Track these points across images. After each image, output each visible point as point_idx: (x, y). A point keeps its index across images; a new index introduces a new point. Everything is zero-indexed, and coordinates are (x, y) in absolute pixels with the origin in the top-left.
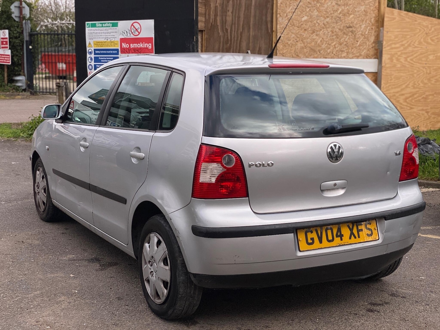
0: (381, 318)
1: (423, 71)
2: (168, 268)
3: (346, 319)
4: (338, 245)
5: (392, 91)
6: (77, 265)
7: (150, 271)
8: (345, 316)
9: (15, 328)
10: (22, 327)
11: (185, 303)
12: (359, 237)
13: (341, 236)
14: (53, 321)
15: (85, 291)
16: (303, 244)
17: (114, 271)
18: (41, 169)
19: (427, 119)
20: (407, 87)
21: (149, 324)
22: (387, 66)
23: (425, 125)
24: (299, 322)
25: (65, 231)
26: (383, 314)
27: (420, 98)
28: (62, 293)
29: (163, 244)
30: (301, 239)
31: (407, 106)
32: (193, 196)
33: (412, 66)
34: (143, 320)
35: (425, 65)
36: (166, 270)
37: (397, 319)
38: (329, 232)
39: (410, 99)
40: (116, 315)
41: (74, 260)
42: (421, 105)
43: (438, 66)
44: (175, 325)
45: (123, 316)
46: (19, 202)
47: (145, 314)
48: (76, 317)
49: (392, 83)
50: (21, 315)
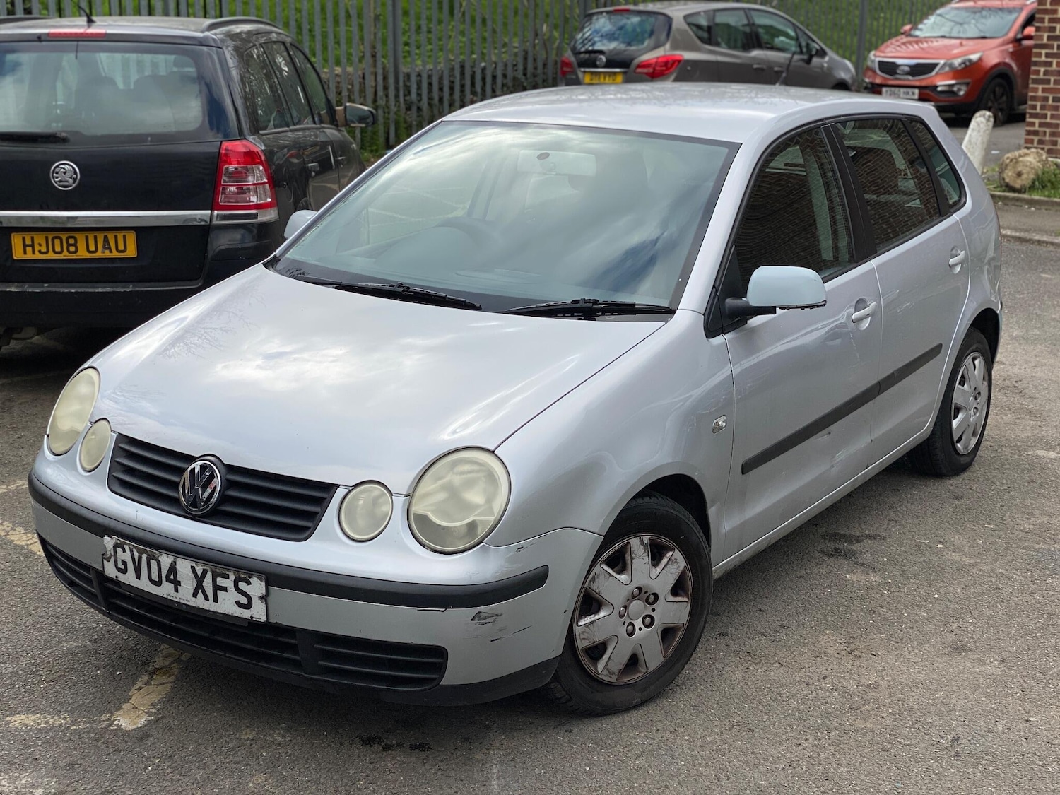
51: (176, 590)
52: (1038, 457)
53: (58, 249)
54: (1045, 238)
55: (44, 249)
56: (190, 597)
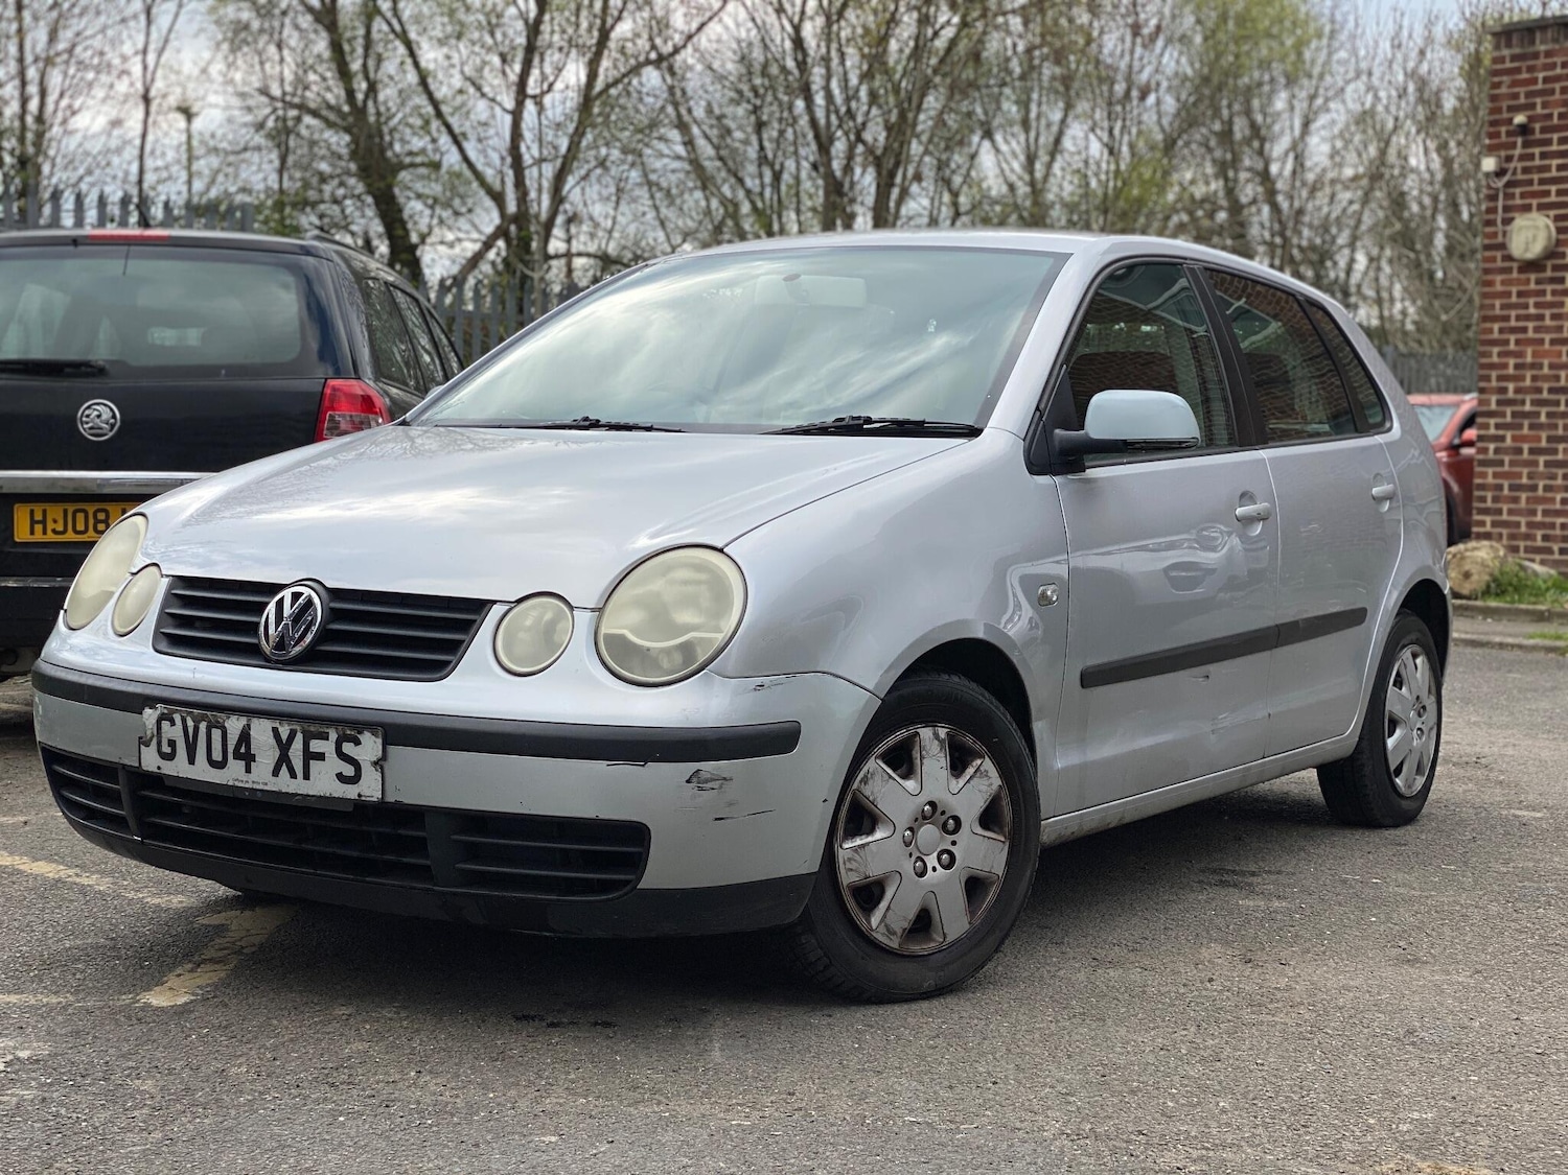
51: (248, 770)
52: (1515, 816)
53: (80, 527)
54: (1510, 640)
55: (60, 528)
56: (268, 776)
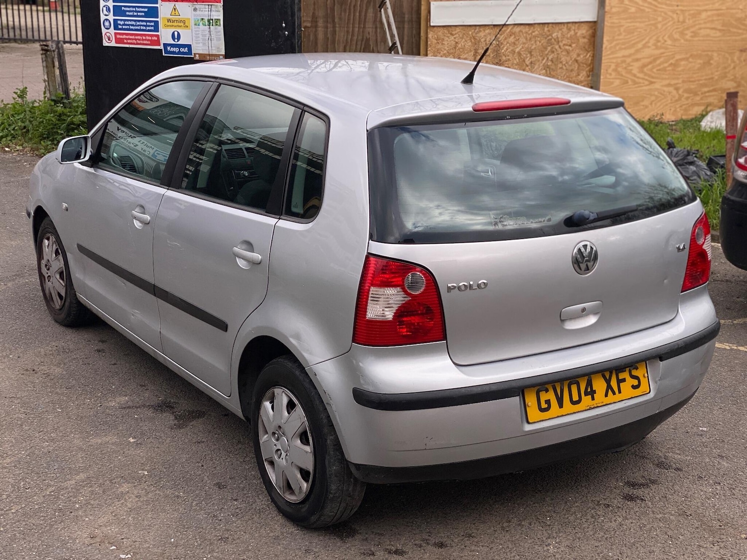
0: (648, 512)
1: (673, 19)
2: (308, 449)
3: (593, 517)
4: (588, 408)
5: (620, 54)
6: (137, 418)
7: (275, 448)
8: (590, 509)
9: (58, 551)
10: (70, 551)
11: (340, 506)
12: (620, 392)
13: (592, 393)
14: (118, 536)
15: (161, 471)
16: (533, 412)
17: (201, 429)
18: (52, 238)
19: (676, 101)
20: (645, 46)
21: (278, 536)
22: (614, 10)
23: (672, 111)
24: (519, 525)
25: (101, 346)
26: (650, 503)
27: (666, 65)
28: (122, 477)
29: (299, 410)
30: (530, 404)
31: (643, 79)
32: (355, 340)
33: (655, 11)
34: (267, 529)
35: (676, 8)
36: (307, 452)
37: (673, 512)
38: (574, 388)
39: (650, 66)
40: (221, 520)
41: (129, 407)
42: (667, 77)
43: (697, 8)
44: (321, 538)
45: (233, 522)
46: (10, 284)
47: (269, 516)
48: (155, 525)
49: (620, 40)
50: (62, 524)
